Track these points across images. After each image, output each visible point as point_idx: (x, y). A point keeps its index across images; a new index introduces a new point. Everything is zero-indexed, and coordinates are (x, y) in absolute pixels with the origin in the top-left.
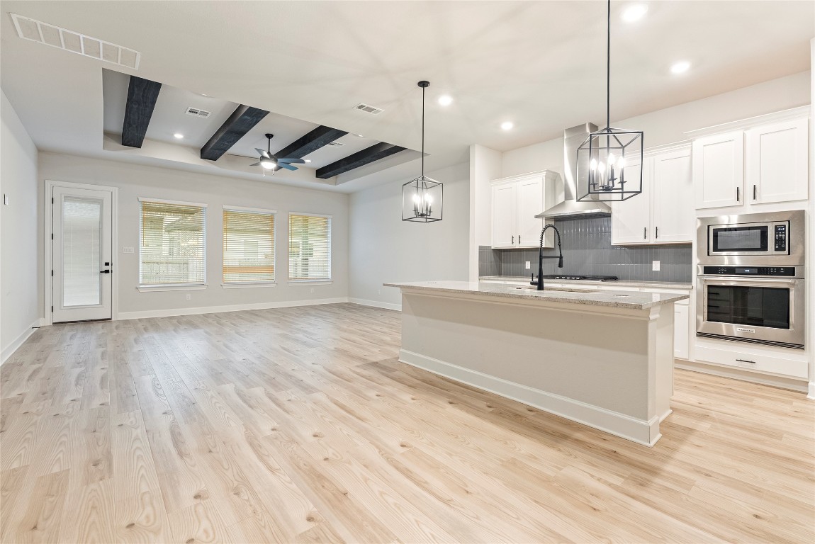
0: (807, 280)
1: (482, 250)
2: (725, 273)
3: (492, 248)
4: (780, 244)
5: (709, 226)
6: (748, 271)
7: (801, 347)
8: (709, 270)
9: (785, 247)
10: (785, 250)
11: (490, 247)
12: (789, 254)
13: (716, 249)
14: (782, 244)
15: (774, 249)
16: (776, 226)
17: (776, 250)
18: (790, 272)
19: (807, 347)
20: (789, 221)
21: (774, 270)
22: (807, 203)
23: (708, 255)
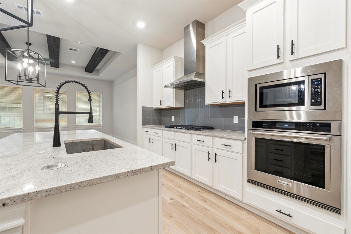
0: (344, 137)
1: (145, 109)
2: (268, 127)
3: (154, 108)
4: (316, 99)
5: (256, 85)
6: (286, 126)
7: (337, 211)
8: (257, 125)
9: (321, 101)
10: (321, 105)
11: (153, 107)
12: (325, 108)
13: (262, 106)
14: (318, 98)
15: (310, 104)
16: (312, 80)
17: (312, 104)
18: (325, 127)
19: (343, 211)
20: (325, 74)
21: (310, 126)
22: (344, 51)
23: (256, 111)
